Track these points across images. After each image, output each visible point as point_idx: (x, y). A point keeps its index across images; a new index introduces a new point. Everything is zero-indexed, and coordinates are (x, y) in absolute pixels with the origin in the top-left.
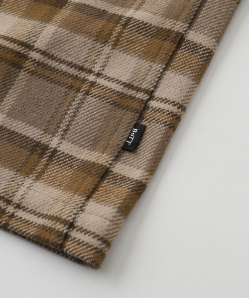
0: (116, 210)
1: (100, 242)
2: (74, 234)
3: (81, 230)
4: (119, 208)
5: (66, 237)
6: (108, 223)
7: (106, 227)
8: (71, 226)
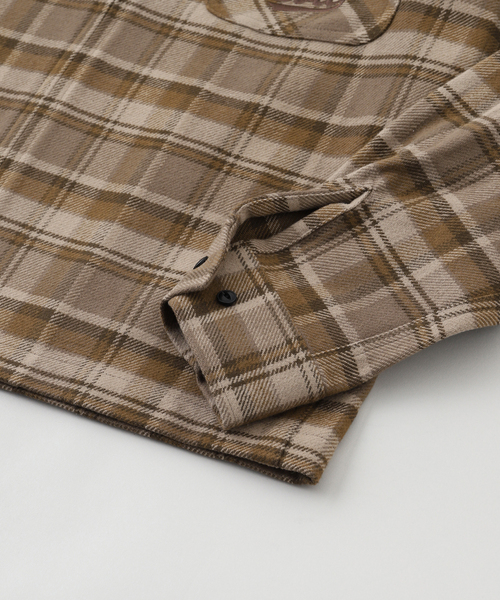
0: (331, 430)
1: (318, 458)
2: (291, 451)
3: (298, 447)
4: (334, 429)
5: (284, 453)
6: (325, 441)
7: (323, 445)
8: (288, 444)
